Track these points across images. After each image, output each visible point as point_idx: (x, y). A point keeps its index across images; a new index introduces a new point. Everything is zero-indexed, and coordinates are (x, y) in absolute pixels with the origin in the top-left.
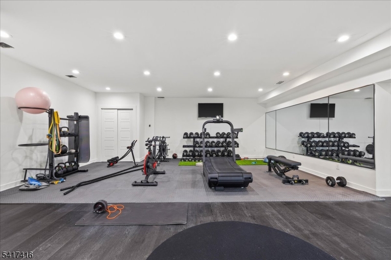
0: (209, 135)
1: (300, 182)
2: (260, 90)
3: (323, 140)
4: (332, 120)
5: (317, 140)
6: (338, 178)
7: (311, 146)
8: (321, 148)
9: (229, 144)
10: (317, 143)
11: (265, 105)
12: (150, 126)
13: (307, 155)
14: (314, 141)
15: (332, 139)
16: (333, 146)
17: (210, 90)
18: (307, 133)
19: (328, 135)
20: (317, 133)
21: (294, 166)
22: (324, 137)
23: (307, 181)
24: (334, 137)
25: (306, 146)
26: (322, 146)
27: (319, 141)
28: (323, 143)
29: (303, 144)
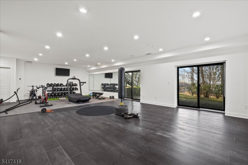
0: (63, 85)
1: (103, 99)
2: (89, 66)
3: (109, 86)
4: (111, 79)
5: (107, 86)
6: (113, 96)
7: (105, 89)
8: (108, 89)
9: (73, 89)
10: (107, 87)
11: (89, 71)
12: (20, 79)
13: (104, 91)
14: (106, 87)
15: (112, 86)
16: (112, 88)
17: (66, 63)
18: (104, 84)
19: (111, 84)
20: (107, 84)
21: (102, 94)
22: (109, 85)
23: (105, 98)
24: (112, 85)
25: (104, 89)
26: (109, 88)
27: (108, 87)
28: (109, 87)
29: (103, 88)
